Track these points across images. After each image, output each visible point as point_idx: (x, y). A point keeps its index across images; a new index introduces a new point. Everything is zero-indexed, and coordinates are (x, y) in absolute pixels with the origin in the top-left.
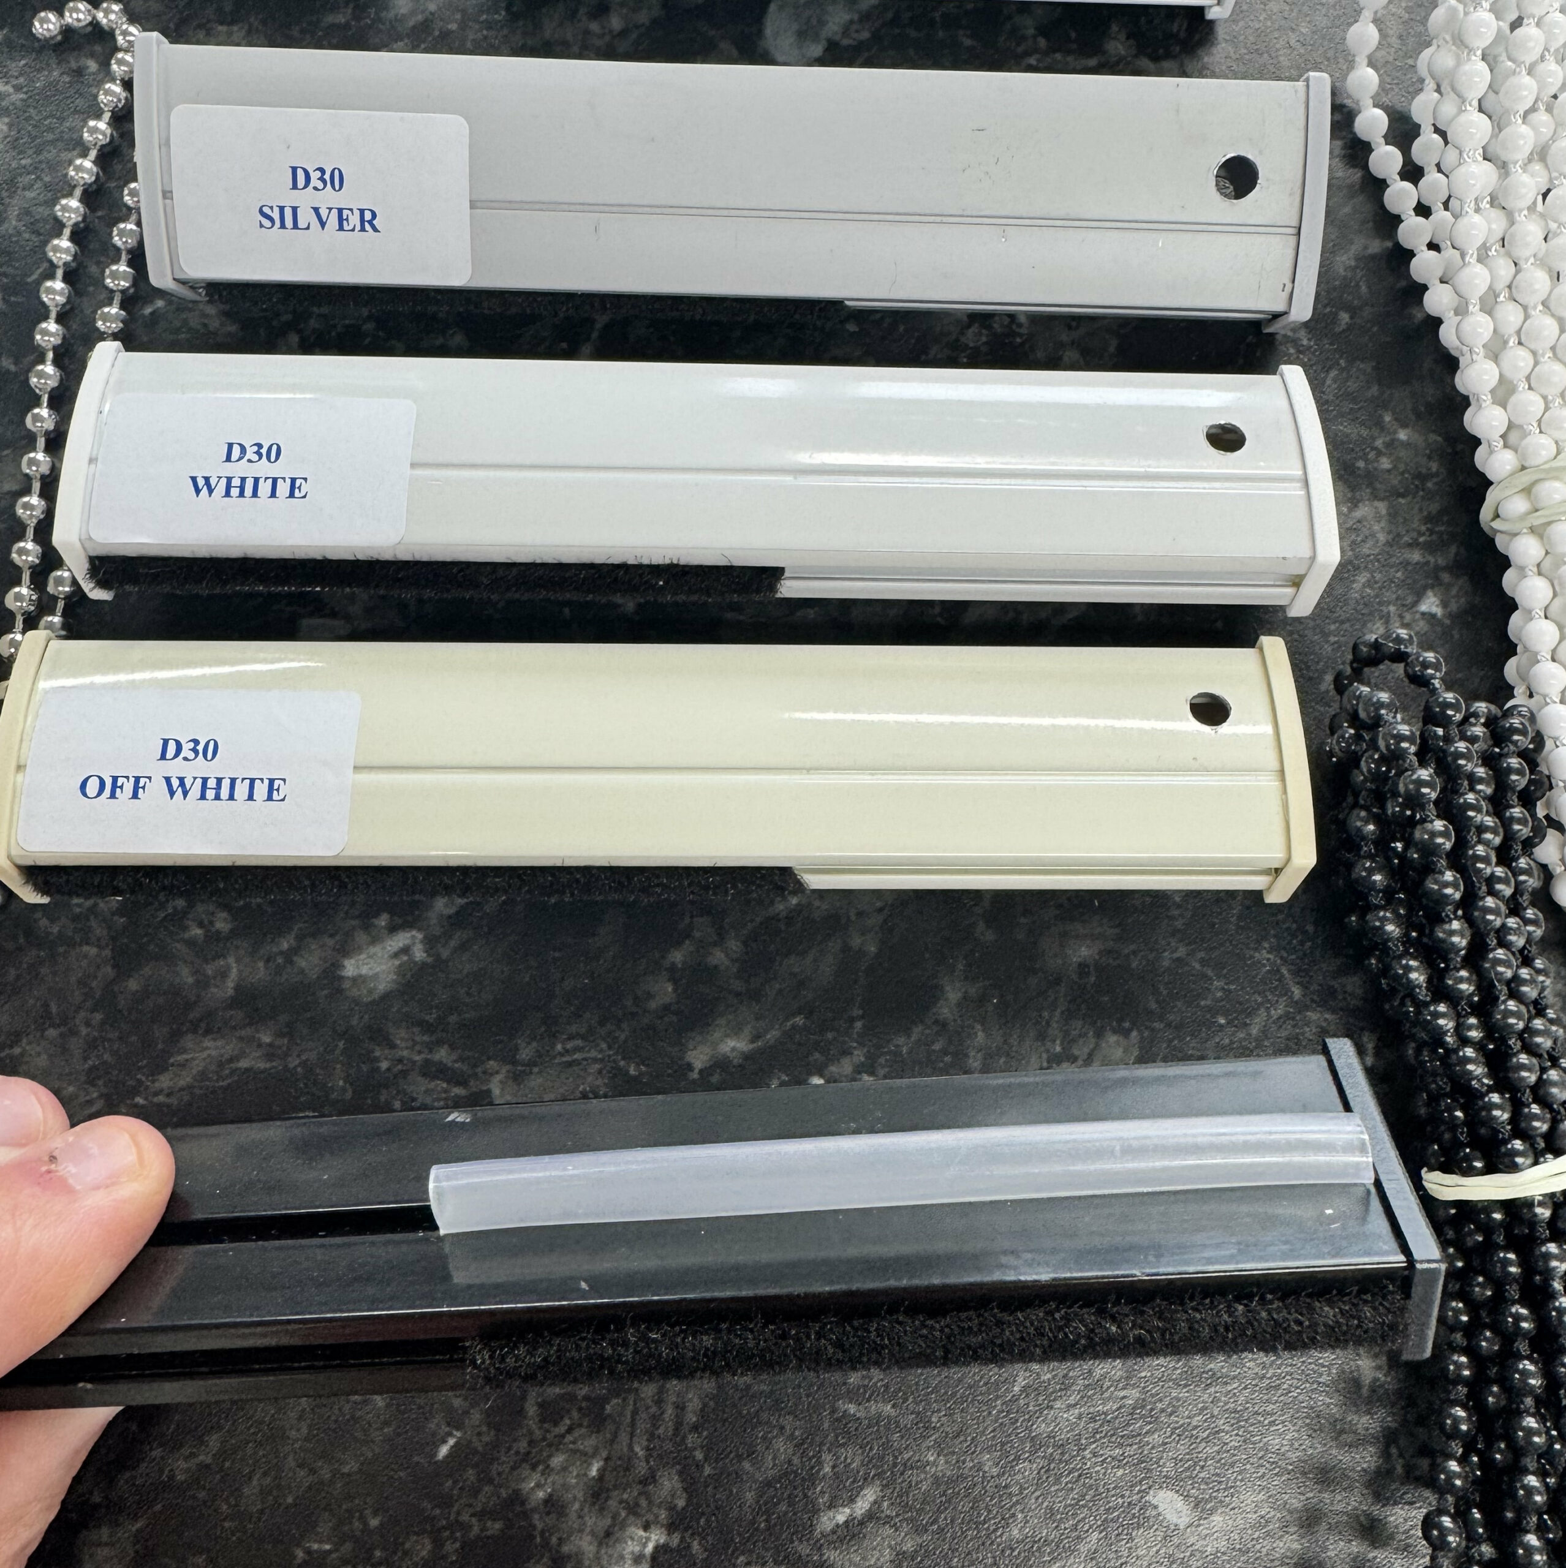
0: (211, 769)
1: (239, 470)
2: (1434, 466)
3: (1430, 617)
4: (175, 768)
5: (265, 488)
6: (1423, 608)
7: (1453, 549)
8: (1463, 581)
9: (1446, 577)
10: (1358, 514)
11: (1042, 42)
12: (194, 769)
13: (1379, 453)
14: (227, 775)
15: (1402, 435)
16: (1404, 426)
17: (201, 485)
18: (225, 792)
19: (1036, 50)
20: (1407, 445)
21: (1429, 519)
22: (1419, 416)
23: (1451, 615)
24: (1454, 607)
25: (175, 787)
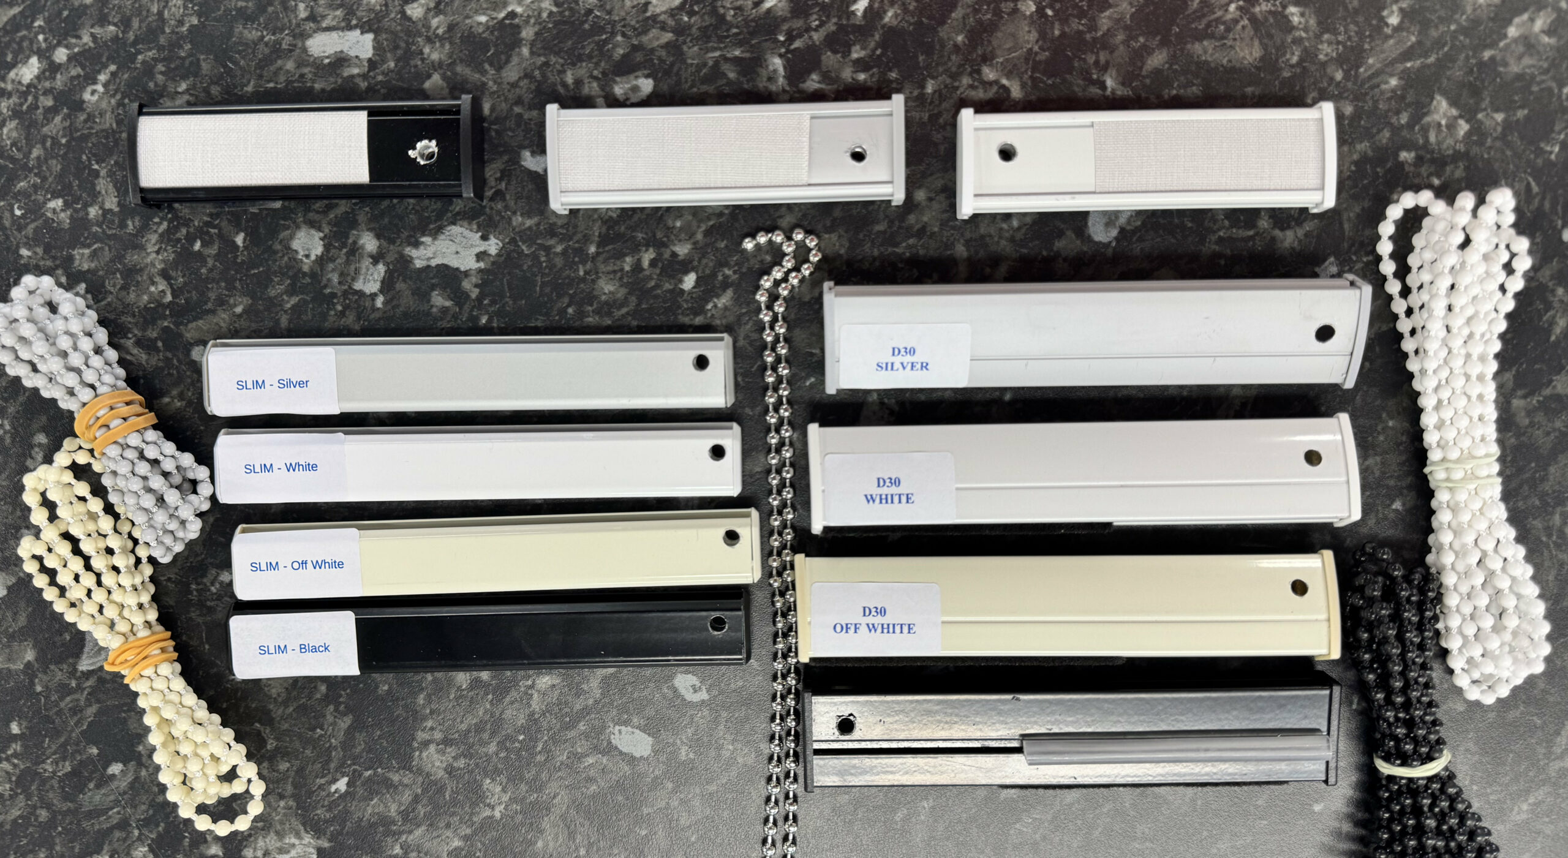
0: (885, 620)
1: (885, 491)
2: (1404, 438)
3: (1397, 510)
4: (870, 620)
5: (896, 499)
6: (1394, 507)
7: (1410, 479)
8: (1413, 493)
9: (1405, 491)
10: (1367, 463)
11: (1226, 223)
12: (878, 620)
13: (1379, 433)
14: (891, 622)
15: (1391, 424)
16: (1392, 419)
17: (870, 499)
18: (891, 630)
19: (1224, 227)
20: (1392, 428)
21: (1399, 464)
22: (1399, 413)
23: (1405, 510)
24: (1408, 506)
25: (872, 628)
